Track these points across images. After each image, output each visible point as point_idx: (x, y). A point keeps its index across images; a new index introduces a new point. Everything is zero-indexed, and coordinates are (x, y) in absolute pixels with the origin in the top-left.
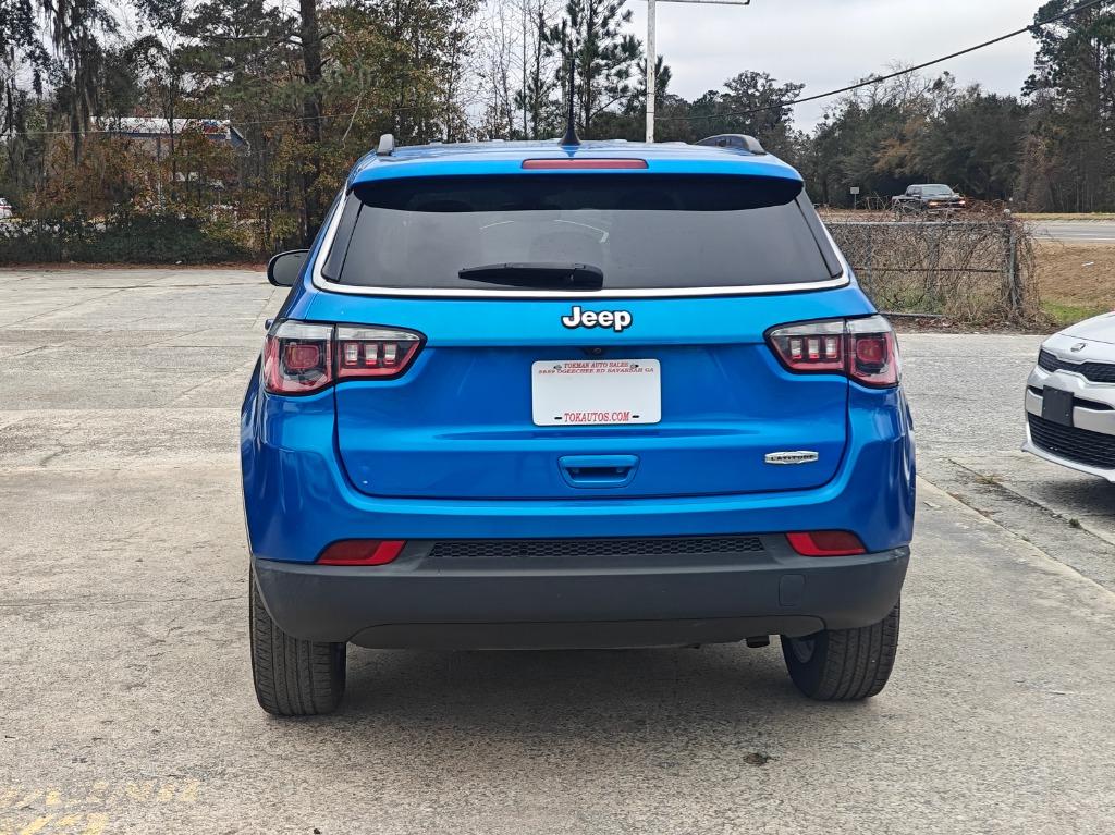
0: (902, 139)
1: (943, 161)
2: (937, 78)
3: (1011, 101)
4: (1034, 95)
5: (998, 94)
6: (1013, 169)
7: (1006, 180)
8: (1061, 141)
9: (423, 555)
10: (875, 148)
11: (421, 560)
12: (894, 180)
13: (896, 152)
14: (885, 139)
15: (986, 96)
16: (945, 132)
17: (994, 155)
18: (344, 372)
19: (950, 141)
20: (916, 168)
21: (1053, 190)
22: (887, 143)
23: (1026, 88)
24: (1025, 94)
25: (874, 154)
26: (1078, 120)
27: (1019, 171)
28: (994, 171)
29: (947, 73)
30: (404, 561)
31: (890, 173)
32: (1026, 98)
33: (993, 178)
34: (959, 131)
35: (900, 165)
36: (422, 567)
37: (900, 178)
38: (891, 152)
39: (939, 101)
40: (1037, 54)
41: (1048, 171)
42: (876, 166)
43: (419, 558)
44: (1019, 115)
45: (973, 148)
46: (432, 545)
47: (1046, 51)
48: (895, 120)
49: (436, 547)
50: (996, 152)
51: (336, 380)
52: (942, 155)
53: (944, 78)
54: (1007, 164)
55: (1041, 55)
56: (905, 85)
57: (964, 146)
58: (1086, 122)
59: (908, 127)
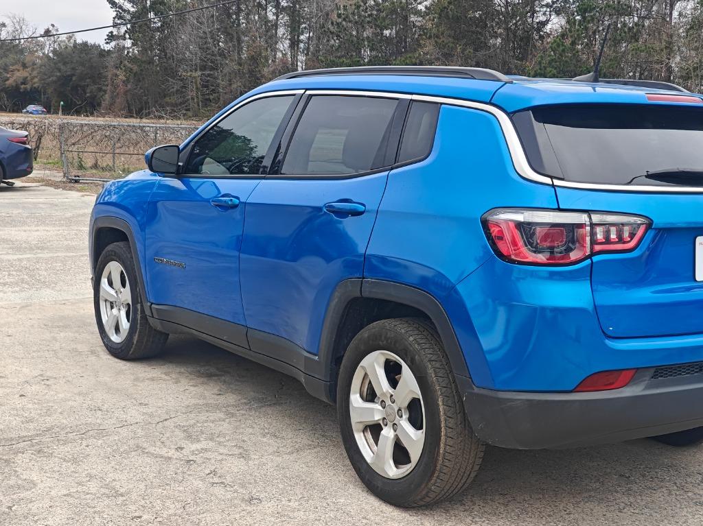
0: (24, 66)
1: (54, 82)
2: (46, 28)
3: (97, 47)
4: (113, 44)
5: (89, 42)
6: (100, 90)
7: (96, 96)
8: (135, 74)
9: (647, 378)
10: (6, 70)
11: (646, 382)
12: (20, 92)
13: (20, 74)
14: (13, 65)
15: (81, 42)
16: (55, 64)
17: (88, 80)
18: (597, 248)
19: (59, 70)
20: (36, 85)
21: (128, 104)
22: (14, 67)
23: (108, 39)
24: (107, 43)
25: (6, 75)
26: (145, 61)
27: (105, 91)
28: (88, 91)
29: (53, 25)
30: (635, 384)
31: (17, 88)
32: (108, 45)
33: (88, 95)
34: (65, 64)
35: (23, 83)
36: (647, 388)
37: (24, 92)
38: (17, 74)
39: (48, 43)
40: (114, 18)
41: (126, 93)
42: (7, 82)
43: (645, 380)
44: (104, 56)
45: (73, 75)
46: (653, 371)
47: (119, 17)
48: (16, 53)
49: (655, 372)
50: (89, 78)
51: (593, 254)
52: (54, 78)
53: (51, 28)
54: (96, 86)
55: (116, 19)
56: (19, 31)
57: (69, 73)
58: (149, 63)
59: (28, 58)
